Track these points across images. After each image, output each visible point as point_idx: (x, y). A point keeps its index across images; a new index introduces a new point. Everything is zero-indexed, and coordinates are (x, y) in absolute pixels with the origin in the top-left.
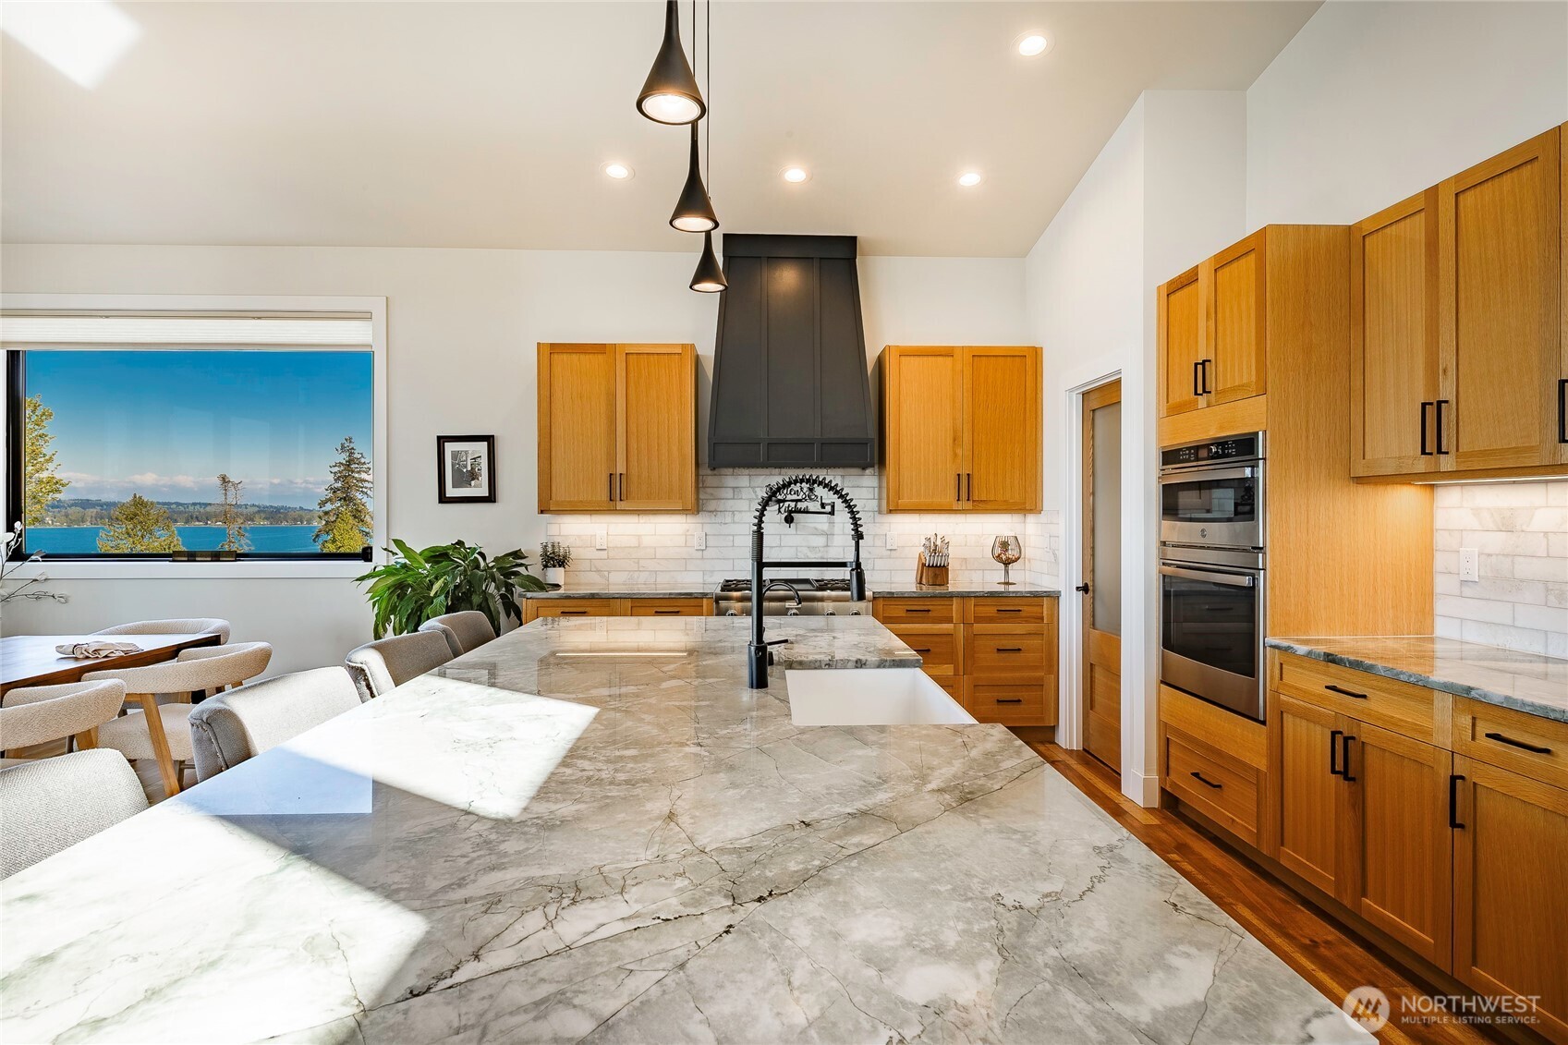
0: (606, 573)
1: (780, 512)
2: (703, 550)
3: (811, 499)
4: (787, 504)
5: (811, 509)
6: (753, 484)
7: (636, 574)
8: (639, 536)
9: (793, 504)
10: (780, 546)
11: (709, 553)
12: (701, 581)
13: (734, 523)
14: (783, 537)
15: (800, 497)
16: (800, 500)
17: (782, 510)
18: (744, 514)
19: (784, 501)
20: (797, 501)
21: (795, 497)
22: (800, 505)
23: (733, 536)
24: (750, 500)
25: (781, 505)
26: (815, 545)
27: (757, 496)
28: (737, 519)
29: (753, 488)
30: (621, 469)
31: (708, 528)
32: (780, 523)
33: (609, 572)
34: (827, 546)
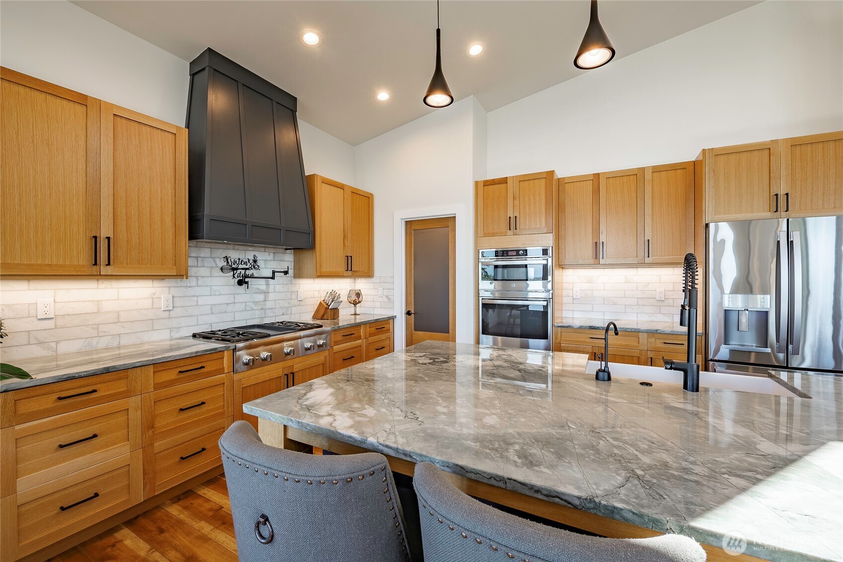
0: (54, 345)
1: (234, 277)
2: (169, 311)
3: (255, 268)
4: (239, 271)
5: (255, 275)
6: (213, 255)
7: (95, 341)
8: (98, 301)
9: (243, 272)
10: (234, 303)
11: (177, 312)
12: (168, 337)
13: (198, 286)
14: (236, 296)
15: (248, 267)
16: (248, 269)
17: (236, 276)
18: (206, 279)
19: (237, 269)
20: (246, 269)
21: (244, 266)
22: (248, 272)
23: (197, 296)
24: (211, 268)
25: (235, 272)
26: (257, 300)
27: (216, 264)
28: (200, 283)
29: (214, 258)
30: (105, 231)
31: (174, 291)
32: (233, 286)
33: (57, 342)
34: (265, 300)
